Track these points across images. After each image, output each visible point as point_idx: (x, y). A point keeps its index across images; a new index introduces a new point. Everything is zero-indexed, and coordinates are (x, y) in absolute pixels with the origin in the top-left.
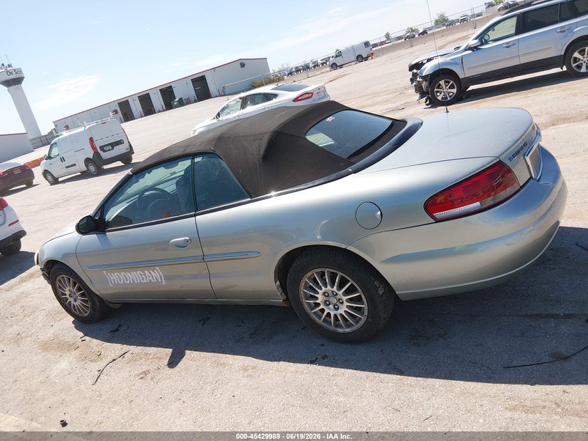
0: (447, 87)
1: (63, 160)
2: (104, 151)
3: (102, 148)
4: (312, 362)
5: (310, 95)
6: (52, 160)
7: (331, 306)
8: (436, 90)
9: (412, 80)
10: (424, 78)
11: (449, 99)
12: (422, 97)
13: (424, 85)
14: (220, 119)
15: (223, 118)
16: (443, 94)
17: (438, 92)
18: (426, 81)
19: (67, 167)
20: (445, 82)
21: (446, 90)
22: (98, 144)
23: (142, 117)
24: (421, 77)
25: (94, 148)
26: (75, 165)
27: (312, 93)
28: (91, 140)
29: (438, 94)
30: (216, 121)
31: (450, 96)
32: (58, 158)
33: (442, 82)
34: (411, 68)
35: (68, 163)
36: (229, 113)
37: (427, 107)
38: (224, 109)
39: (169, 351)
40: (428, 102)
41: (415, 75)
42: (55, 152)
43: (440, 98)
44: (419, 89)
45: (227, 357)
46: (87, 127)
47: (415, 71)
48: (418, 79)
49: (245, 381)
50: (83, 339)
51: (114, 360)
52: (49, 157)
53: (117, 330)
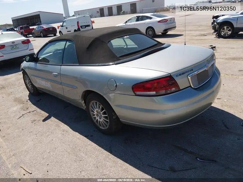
0: (227, 30)
1: (67, 28)
2: (82, 28)
3: (81, 27)
4: (86, 136)
5: (166, 21)
6: (63, 27)
7: (99, 117)
8: (221, 30)
9: (212, 23)
10: (218, 23)
11: (227, 36)
12: (215, 32)
13: (217, 26)
14: (126, 24)
15: (128, 24)
16: (224, 33)
17: (222, 31)
18: (218, 25)
19: (68, 31)
20: (227, 27)
21: (226, 31)
22: (80, 25)
23: (107, 16)
24: (216, 23)
25: (78, 26)
26: (70, 31)
27: (167, 20)
28: (78, 22)
29: (222, 32)
30: (125, 24)
31: (227, 35)
32: (65, 27)
33: (225, 27)
34: (214, 17)
35: (68, 30)
36: (131, 22)
37: (216, 37)
38: (129, 20)
39: (47, 115)
40: (217, 35)
41: (214, 21)
42: (65, 24)
43: (222, 34)
44: (214, 28)
45: (62, 124)
46: (78, 17)
47: (215, 19)
48: (215, 23)
49: (60, 135)
50: (27, 101)
51: (30, 112)
52: (62, 26)
53: (39, 101)
